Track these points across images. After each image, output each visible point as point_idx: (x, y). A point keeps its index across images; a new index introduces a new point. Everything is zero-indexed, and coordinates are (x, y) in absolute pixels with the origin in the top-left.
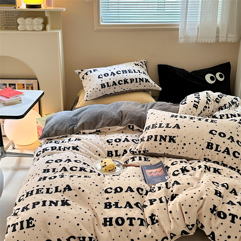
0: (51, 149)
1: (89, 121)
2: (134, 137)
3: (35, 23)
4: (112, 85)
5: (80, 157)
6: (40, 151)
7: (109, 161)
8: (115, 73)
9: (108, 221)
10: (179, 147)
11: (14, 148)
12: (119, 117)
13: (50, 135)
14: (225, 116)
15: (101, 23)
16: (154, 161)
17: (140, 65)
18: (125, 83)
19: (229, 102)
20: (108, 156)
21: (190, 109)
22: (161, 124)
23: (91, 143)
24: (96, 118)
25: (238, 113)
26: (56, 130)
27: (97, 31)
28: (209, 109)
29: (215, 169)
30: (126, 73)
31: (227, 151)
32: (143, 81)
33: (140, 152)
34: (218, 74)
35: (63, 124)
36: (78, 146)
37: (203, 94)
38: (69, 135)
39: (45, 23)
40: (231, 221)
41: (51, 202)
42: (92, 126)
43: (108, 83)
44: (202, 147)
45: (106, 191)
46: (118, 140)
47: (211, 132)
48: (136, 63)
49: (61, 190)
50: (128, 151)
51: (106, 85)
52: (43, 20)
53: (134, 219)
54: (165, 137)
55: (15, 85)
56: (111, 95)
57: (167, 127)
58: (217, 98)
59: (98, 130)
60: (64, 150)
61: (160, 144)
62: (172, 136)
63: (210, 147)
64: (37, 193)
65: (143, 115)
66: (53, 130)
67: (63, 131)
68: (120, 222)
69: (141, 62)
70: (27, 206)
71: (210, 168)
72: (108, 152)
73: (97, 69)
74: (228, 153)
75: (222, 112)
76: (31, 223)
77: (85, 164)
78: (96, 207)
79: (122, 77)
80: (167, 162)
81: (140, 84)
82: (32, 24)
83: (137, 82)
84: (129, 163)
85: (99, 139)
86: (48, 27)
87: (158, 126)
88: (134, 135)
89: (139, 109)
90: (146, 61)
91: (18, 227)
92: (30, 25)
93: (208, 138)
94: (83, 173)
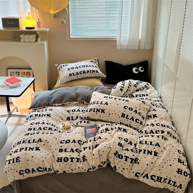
0: (35, 115)
1: (58, 98)
2: (83, 109)
3: (31, 38)
4: (76, 74)
5: (50, 120)
6: (29, 117)
7: (67, 123)
8: (78, 67)
9: (60, 160)
10: (107, 115)
11: (17, 111)
12: (75, 97)
13: (35, 107)
14: (139, 95)
15: (71, 37)
16: (92, 123)
17: (94, 62)
18: (84, 73)
19: (143, 87)
20: (67, 120)
21: (118, 92)
22: (98, 102)
23: (58, 112)
24: (62, 97)
25: (147, 93)
26: (39, 104)
27: (69, 41)
28: (130, 91)
29: (124, 129)
30: (85, 67)
31: (132, 119)
32: (94, 72)
33: (85, 118)
34: (140, 68)
35: (43, 100)
36: (50, 114)
37: (127, 82)
38: (46, 107)
39: (37, 37)
40: (125, 160)
41: (30, 148)
42: (59, 102)
43: (73, 73)
44: (119, 116)
45: (61, 142)
46: (74, 111)
47: (125, 107)
48: (92, 60)
49: (36, 142)
50: (79, 117)
51: (72, 74)
52: (36, 35)
53: (74, 158)
54: (99, 110)
55: (19, 72)
56: (75, 80)
57: (101, 104)
58: (135, 84)
59: (63, 104)
60: (42, 116)
61: (97, 114)
62: (103, 109)
63: (123, 116)
64: (23, 143)
65: (90, 95)
66: (37, 104)
67: (43, 104)
68: (66, 160)
69: (95, 60)
70: (17, 150)
71: (121, 128)
72: (68, 117)
73: (68, 64)
74: (133, 120)
75: (137, 93)
76: (18, 160)
77: (52, 125)
78: (54, 152)
79: (82, 69)
80: (99, 124)
81: (93, 74)
82: (29, 39)
83: (91, 72)
84: (78, 124)
85: (63, 109)
86: (39, 40)
87: (96, 103)
88: (83, 107)
89: (88, 91)
90: (98, 59)
91: (11, 162)
92: (28, 39)
93: (122, 111)
94: (50, 131)
